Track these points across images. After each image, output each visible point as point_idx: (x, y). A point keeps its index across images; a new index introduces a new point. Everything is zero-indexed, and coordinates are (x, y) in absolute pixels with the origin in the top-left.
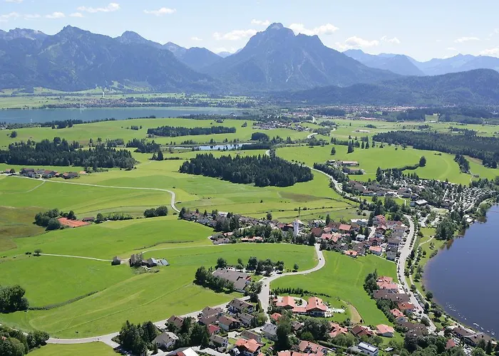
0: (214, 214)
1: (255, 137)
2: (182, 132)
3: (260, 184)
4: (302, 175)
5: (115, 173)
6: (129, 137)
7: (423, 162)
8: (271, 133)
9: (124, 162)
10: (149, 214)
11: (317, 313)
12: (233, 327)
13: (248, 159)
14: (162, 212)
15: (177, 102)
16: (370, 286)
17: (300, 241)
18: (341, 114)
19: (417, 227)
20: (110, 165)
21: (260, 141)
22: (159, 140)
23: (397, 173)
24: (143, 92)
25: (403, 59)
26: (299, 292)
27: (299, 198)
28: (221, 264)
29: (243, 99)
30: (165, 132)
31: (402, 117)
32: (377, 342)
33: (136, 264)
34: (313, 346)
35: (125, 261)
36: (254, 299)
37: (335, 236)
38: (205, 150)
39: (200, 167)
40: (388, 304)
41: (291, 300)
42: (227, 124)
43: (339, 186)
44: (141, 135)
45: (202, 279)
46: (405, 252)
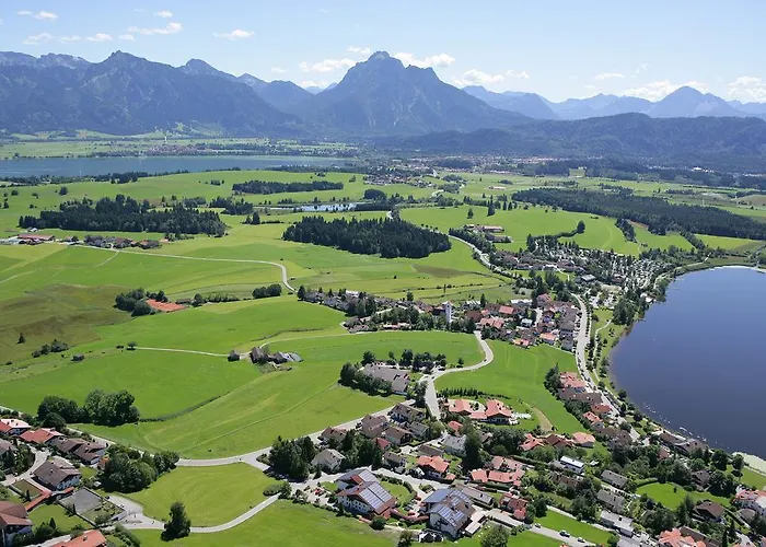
0: (342, 293)
1: (369, 194)
2: (277, 188)
3: (387, 254)
4: (438, 243)
5: (202, 241)
6: (211, 194)
7: (581, 228)
8: (389, 189)
9: (211, 227)
10: (259, 294)
11: (500, 419)
12: (406, 440)
13: (369, 224)
14: (274, 291)
15: (262, 150)
16: (553, 383)
17: (456, 328)
18: (466, 166)
19: (590, 309)
20: (194, 231)
21: (375, 200)
22: (250, 199)
23: (551, 242)
24: (215, 136)
25: (534, 99)
26: (473, 394)
27: (439, 272)
28: (368, 359)
29: (343, 147)
30: (255, 187)
31: (541, 171)
32: (580, 455)
33: (260, 360)
34: (511, 463)
35: (245, 356)
36: (421, 403)
37: (497, 321)
38: (309, 211)
39: (309, 232)
40: (579, 407)
41: (466, 404)
42: (331, 178)
43: (485, 258)
44: (225, 192)
45: (348, 378)
46: (582, 340)
